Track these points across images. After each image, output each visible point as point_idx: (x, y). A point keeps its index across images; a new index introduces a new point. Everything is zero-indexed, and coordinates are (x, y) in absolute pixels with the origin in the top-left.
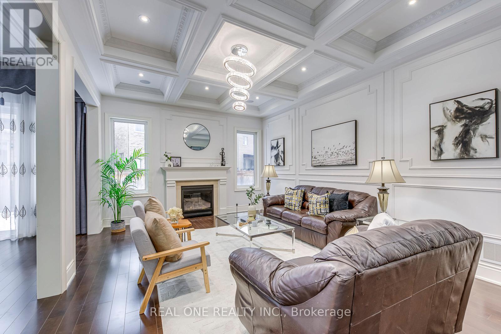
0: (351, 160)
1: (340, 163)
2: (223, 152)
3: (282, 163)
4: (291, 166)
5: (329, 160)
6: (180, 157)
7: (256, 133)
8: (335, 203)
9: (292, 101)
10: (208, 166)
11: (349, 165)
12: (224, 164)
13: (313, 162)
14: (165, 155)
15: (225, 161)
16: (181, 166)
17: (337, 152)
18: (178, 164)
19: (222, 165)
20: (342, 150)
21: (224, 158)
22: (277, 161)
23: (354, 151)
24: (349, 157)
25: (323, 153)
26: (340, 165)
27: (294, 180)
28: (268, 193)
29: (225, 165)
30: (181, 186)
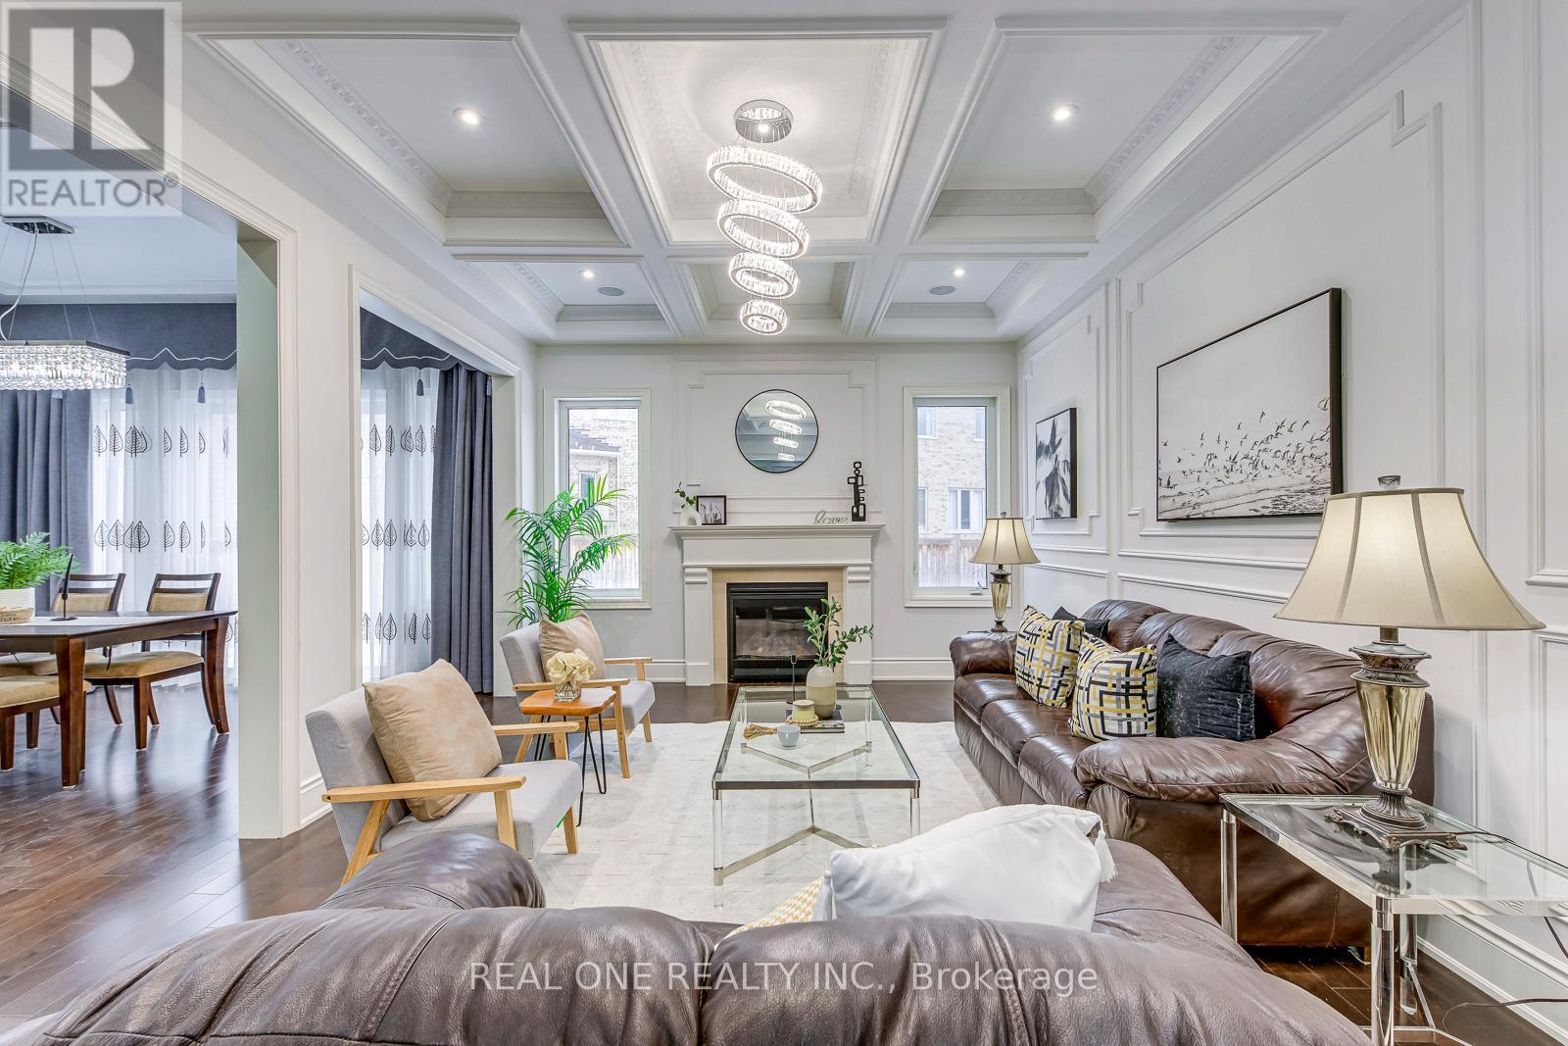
0: (1312, 492)
1: (1265, 505)
2: (857, 476)
3: (1066, 512)
4: (1095, 521)
5: (1222, 492)
6: (725, 497)
7: (995, 399)
8: (1180, 696)
9: (1081, 259)
10: (808, 521)
11: (1303, 515)
12: (861, 515)
13: (1165, 504)
14: (678, 491)
15: (864, 505)
16: (725, 523)
17: (1253, 454)
18: (718, 518)
19: (856, 517)
20: (1274, 445)
21: (861, 495)
22: (1052, 500)
23: (1325, 447)
24: (1303, 477)
25: (1198, 463)
26: (1262, 516)
27: (1102, 576)
28: (999, 623)
29: (863, 519)
30: (728, 584)
